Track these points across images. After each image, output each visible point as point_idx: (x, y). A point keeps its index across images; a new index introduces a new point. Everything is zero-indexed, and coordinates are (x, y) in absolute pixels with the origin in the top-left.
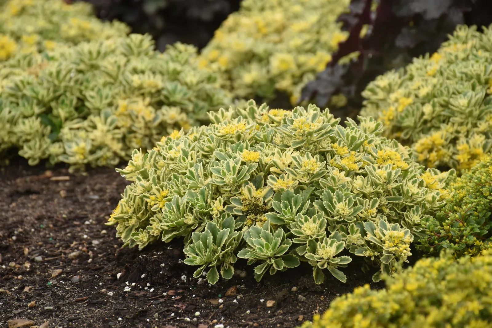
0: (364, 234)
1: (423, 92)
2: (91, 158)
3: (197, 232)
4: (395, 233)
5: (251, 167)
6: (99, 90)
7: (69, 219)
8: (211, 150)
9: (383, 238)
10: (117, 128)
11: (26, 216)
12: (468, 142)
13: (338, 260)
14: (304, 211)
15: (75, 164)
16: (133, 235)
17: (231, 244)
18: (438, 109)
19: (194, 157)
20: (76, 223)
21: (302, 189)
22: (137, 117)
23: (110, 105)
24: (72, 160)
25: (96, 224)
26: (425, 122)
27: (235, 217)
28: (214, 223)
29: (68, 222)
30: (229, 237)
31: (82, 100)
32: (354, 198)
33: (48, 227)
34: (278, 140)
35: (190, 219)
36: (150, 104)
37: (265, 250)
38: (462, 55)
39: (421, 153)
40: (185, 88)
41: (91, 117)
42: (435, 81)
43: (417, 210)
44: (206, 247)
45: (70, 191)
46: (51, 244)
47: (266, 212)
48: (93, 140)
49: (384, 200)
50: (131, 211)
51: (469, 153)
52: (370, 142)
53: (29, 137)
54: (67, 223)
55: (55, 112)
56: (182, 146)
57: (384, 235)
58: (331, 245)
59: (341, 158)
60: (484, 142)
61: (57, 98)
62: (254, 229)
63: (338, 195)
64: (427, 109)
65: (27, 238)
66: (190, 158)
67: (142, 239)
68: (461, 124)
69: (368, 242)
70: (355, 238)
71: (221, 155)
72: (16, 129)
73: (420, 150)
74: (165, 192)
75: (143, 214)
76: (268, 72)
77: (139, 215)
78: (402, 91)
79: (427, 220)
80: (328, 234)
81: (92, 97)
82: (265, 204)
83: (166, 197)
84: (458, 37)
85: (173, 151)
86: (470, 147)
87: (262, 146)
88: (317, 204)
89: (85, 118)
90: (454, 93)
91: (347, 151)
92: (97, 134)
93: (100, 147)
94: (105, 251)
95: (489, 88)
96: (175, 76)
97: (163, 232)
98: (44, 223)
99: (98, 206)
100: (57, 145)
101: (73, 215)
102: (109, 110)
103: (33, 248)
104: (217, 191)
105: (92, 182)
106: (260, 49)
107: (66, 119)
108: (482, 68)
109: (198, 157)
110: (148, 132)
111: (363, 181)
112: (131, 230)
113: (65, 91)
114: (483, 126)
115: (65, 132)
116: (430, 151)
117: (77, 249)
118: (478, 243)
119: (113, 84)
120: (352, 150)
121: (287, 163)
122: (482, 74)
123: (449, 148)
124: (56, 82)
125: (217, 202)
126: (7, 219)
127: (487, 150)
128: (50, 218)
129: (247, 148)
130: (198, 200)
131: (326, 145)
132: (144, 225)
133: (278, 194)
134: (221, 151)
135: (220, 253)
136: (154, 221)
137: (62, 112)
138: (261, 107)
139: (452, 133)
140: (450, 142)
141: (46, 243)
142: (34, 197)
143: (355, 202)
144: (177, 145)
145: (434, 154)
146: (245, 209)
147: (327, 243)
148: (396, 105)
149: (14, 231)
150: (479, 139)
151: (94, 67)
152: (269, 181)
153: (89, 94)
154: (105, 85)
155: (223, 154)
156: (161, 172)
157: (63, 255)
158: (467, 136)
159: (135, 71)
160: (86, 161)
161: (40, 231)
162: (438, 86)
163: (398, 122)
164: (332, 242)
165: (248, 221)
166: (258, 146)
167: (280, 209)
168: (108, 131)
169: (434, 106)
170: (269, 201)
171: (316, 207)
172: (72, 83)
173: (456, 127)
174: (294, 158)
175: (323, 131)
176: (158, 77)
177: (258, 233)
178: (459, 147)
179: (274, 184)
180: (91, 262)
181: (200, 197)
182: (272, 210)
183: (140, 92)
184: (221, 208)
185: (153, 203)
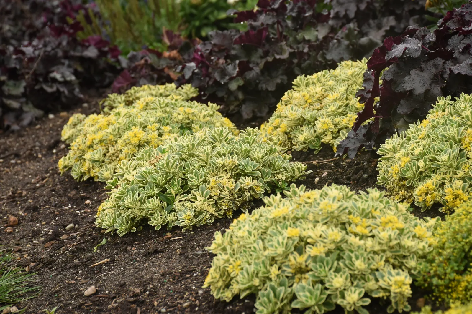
0: (377, 280)
1: (417, 152)
2: (195, 221)
3: (262, 291)
4: (398, 278)
5: (294, 241)
6: (196, 172)
7: (183, 273)
8: (267, 228)
9: (391, 283)
10: (211, 197)
11: (155, 273)
12: (451, 186)
13: (361, 303)
14: (333, 269)
15: (186, 226)
16: (222, 293)
17: (286, 297)
18: (429, 163)
19: (256, 235)
20: (187, 276)
21: (331, 252)
22: (223, 188)
23: (204, 181)
24: (182, 224)
25: (201, 276)
26: (421, 173)
27: (287, 277)
28: (273, 283)
29: (182, 274)
30: (285, 293)
31: (185, 180)
32: (367, 255)
33: (169, 281)
34: (311, 217)
35: (256, 282)
36: (231, 177)
37: (309, 300)
38: (441, 121)
39: (420, 196)
40: (254, 162)
41: (193, 191)
42: (424, 142)
43: (413, 257)
44: (270, 301)
45: (183, 248)
46: (172, 296)
47: (308, 271)
48: (196, 208)
49: (389, 254)
50: (218, 276)
51: (453, 194)
52: (376, 209)
53: (153, 212)
54: (182, 276)
55: (168, 191)
56: (247, 227)
57: (391, 280)
58: (355, 292)
59: (356, 225)
60: (462, 185)
61: (168, 181)
62: (300, 286)
63: (356, 255)
64: (421, 164)
65: (156, 292)
66: (253, 236)
67: (228, 296)
68: (446, 173)
69: (381, 288)
70: (371, 284)
71: (273, 232)
72: (145, 207)
73: (419, 194)
74: (239, 262)
75: (227, 277)
76: (315, 131)
77: (224, 278)
78: (402, 152)
79: (421, 264)
80: (352, 283)
81: (192, 178)
82: (307, 266)
83: (240, 266)
84: (438, 105)
85: (241, 231)
86: (453, 190)
87: (301, 222)
88: (342, 262)
89: (188, 192)
90: (438, 151)
91: (360, 220)
92: (197, 203)
93: (200, 213)
94: (206, 300)
95: (462, 145)
96: (247, 155)
97: (241, 291)
98: (167, 278)
99: (202, 260)
100: (172, 214)
101: (185, 269)
102: (203, 185)
103: (160, 300)
104: (273, 260)
105: (197, 239)
106: (308, 116)
107: (176, 195)
108: (456, 131)
109: (258, 234)
110: (232, 197)
111: (372, 241)
112: (220, 289)
113: (174, 176)
114: (461, 174)
115: (177, 205)
116: (427, 194)
117: (188, 299)
118: (458, 277)
119: (205, 166)
120: (363, 217)
121: (319, 235)
122: (456, 136)
123: (439, 191)
124: (167, 170)
125: (273, 268)
126: (142, 277)
127: (465, 191)
128: (170, 273)
129: (290, 226)
130: (260, 267)
131: (344, 218)
132: (228, 286)
133: (315, 259)
134: (273, 229)
135: (279, 305)
136: (234, 283)
137: (173, 191)
138: (300, 188)
139: (440, 180)
140: (440, 186)
141: (168, 295)
142: (159, 255)
143: (369, 259)
144: (244, 226)
145: (429, 196)
146: (293, 271)
147: (351, 291)
148: (399, 162)
149: (147, 287)
150: (459, 184)
151: (192, 155)
152: (308, 249)
153: (189, 175)
154: (199, 168)
155: (275, 231)
156: (235, 246)
157: (179, 306)
158: (450, 181)
159: (220, 155)
160: (192, 224)
161: (164, 285)
162: (427, 146)
163: (402, 174)
164: (355, 290)
165: (296, 280)
166: (298, 223)
167: (317, 269)
168: (205, 201)
169: (425, 161)
170: (309, 264)
171: (342, 265)
172: (178, 170)
173: (442, 176)
174: (323, 231)
175: (341, 209)
176: (235, 156)
177: (303, 288)
178: (446, 191)
179: (311, 251)
180: (198, 310)
181: (262, 265)
182: (311, 270)
183: (224, 168)
184: (277, 272)
185: (231, 271)
